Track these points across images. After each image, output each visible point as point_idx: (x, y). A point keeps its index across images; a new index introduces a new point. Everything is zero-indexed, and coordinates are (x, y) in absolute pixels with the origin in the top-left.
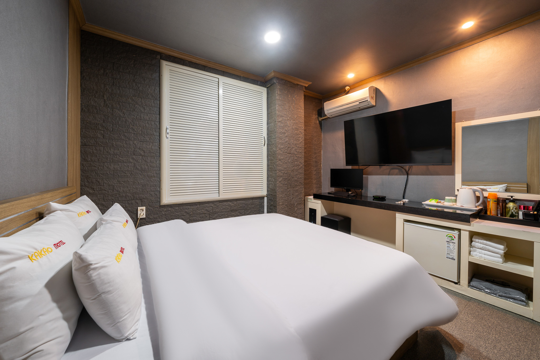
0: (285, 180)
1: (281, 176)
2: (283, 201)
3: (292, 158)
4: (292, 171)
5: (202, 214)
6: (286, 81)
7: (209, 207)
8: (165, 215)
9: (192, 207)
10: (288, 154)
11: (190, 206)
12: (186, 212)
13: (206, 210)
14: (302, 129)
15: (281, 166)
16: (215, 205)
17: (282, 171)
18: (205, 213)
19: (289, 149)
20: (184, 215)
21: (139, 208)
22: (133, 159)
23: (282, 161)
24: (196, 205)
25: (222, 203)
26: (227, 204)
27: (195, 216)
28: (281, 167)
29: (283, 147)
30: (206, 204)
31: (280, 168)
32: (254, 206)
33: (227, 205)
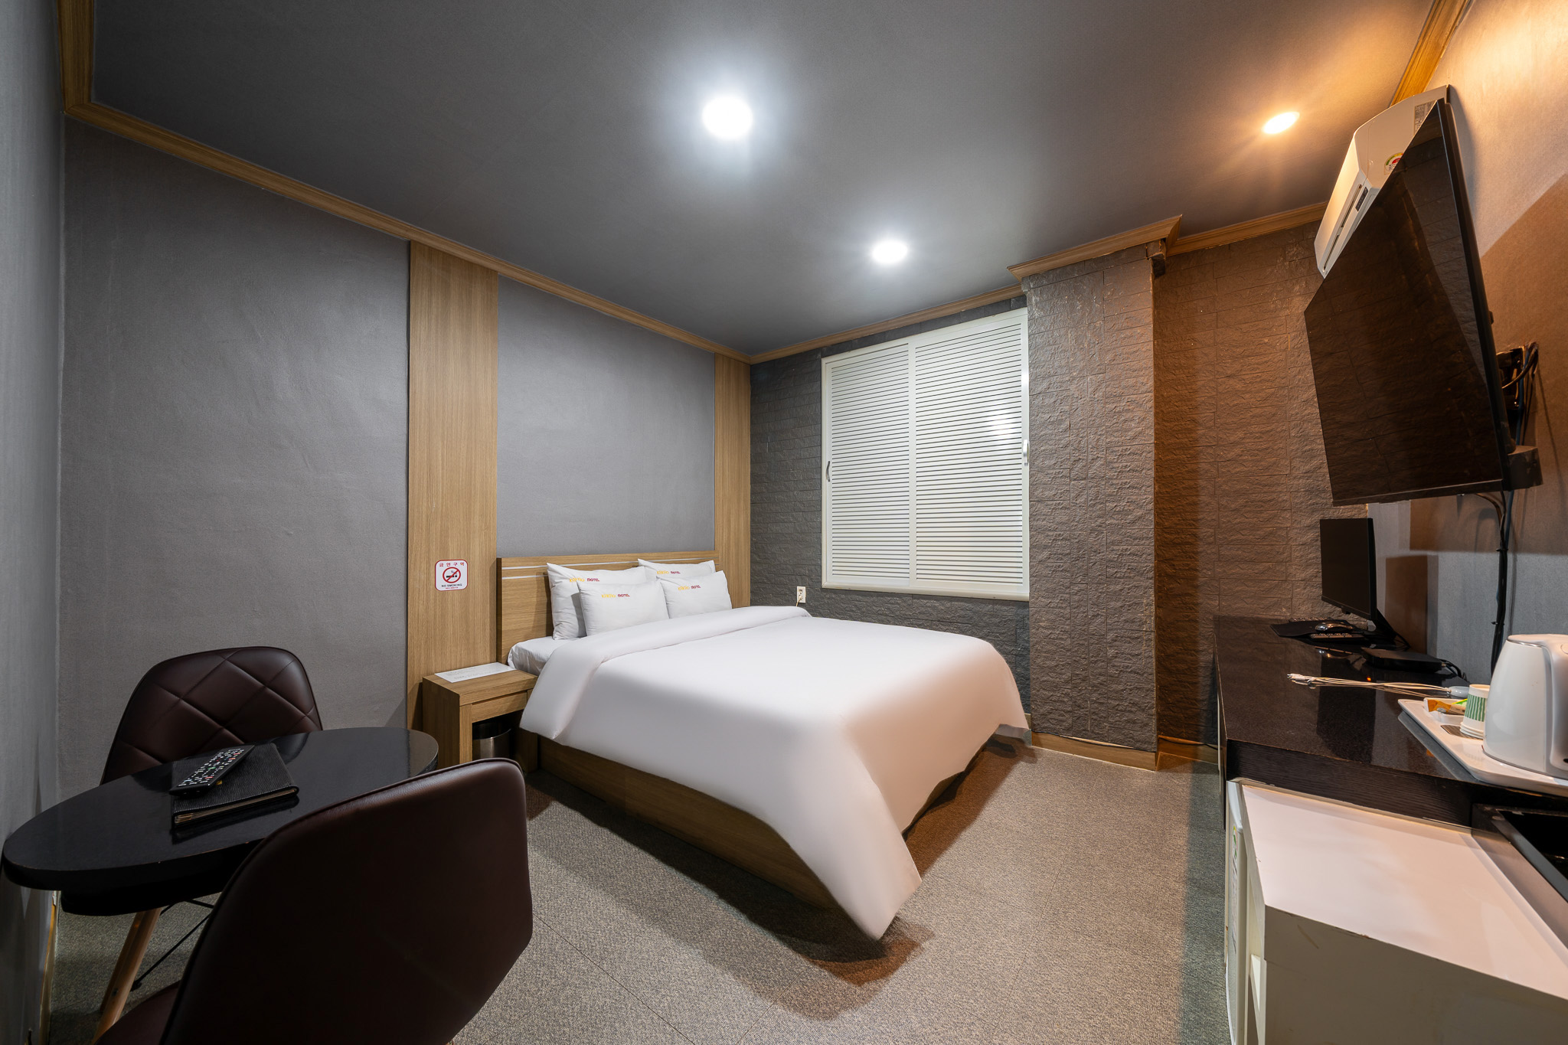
0: (1062, 559)
1: (1046, 547)
2: (1053, 617)
3: (1093, 491)
4: (1093, 530)
5: (881, 614)
6: (1064, 267)
7: (892, 604)
8: (828, 604)
9: (865, 599)
10: (1075, 480)
11: (862, 596)
12: (856, 606)
13: (889, 609)
14: (1144, 389)
15: (1044, 517)
16: (905, 602)
17: (1050, 530)
18: (886, 615)
19: (1080, 465)
20: (853, 611)
21: (799, 588)
22: (793, 516)
23: (1049, 503)
24: (872, 596)
25: (918, 599)
26: (928, 604)
27: (870, 617)
28: (1044, 519)
29: (1053, 462)
30: (888, 596)
31: (1040, 523)
32: (998, 620)
33: (929, 607)
